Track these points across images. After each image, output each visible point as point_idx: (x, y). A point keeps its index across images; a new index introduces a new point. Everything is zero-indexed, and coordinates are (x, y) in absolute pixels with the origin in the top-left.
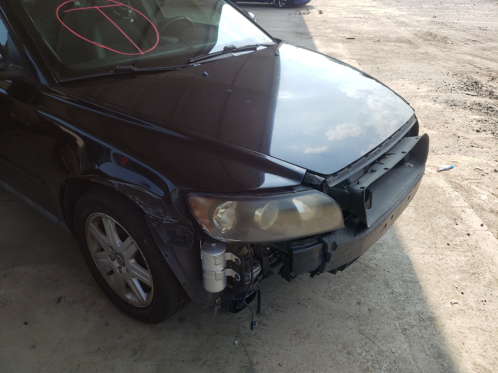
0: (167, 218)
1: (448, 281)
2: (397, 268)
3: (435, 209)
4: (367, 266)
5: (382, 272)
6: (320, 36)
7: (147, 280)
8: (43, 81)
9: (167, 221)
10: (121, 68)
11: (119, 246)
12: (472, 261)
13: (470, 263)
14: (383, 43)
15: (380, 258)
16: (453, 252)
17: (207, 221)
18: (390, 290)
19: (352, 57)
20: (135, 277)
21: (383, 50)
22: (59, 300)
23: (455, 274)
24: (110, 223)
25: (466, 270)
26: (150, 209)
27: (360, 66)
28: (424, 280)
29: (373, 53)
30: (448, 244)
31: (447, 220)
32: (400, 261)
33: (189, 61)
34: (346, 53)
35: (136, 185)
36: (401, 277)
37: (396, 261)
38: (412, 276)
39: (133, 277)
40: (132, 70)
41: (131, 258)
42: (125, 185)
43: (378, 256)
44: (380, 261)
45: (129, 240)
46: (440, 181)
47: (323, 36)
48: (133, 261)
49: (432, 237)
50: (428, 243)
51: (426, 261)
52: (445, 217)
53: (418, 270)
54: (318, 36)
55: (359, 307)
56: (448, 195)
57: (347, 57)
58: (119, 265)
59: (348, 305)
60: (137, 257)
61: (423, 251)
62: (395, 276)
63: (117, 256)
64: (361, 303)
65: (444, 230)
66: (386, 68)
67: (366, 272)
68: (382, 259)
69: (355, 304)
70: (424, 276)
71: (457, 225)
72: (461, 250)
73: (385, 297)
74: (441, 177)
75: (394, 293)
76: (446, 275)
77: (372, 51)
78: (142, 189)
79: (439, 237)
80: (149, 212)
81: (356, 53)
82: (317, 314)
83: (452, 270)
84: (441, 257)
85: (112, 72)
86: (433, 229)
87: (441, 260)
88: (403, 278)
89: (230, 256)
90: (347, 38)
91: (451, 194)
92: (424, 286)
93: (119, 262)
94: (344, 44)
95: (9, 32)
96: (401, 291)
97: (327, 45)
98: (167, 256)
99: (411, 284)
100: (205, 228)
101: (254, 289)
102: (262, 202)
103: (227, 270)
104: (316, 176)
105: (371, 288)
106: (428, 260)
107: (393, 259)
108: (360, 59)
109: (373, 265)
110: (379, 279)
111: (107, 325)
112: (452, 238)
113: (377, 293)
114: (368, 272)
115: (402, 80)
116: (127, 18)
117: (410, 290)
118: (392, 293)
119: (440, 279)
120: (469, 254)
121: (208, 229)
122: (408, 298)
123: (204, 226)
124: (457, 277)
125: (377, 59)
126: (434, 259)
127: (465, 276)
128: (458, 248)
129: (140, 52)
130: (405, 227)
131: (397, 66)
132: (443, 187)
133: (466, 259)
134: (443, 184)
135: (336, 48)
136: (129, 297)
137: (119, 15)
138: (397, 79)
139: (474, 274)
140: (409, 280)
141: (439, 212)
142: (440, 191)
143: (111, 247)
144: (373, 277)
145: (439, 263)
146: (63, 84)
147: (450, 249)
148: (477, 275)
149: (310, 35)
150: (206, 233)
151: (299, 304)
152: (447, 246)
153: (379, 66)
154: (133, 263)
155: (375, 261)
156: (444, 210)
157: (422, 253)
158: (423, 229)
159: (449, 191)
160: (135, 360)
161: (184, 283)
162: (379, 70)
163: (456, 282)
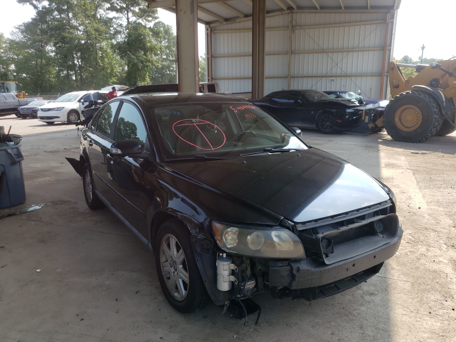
0: (200, 235)
1: (416, 336)
2: (375, 319)
3: (431, 287)
4: (350, 313)
5: (361, 319)
6: (387, 150)
7: (186, 279)
8: (158, 160)
9: (200, 237)
10: (198, 156)
11: (175, 256)
12: (446, 327)
13: (443, 328)
14: (446, 159)
15: (363, 310)
16: (432, 319)
17: (220, 238)
18: (361, 331)
19: (410, 168)
20: (181, 279)
21: (443, 164)
22: (137, 292)
23: (425, 333)
24: (173, 241)
25: (437, 332)
26: (193, 230)
27: (414, 175)
28: (395, 331)
29: (432, 166)
30: (430, 313)
31: (439, 297)
32: (380, 315)
33: (239, 155)
34: (405, 165)
35: (188, 215)
36: (376, 325)
37: (377, 315)
38: (385, 326)
39: (180, 278)
40: (204, 157)
41: (180, 265)
42: (183, 215)
43: (363, 308)
44: (363, 312)
45: (181, 251)
46: (448, 268)
47: (389, 150)
48: (181, 266)
49: (417, 305)
50: (411, 309)
51: (404, 320)
52: (438, 294)
53: (393, 324)
54: (385, 150)
55: (331, 336)
56: (449, 279)
57: (405, 168)
58: (174, 271)
59: (324, 333)
60: (183, 263)
61: (404, 313)
62: (371, 324)
63: (173, 264)
64: (334, 334)
65: (432, 303)
66: (439, 179)
67: (348, 316)
68: (365, 311)
69: (330, 333)
70: (396, 329)
71: (446, 301)
72: (441, 318)
73: (355, 335)
74: (450, 265)
75: (365, 334)
76: (416, 332)
77: (432, 164)
78: (191, 218)
79: (424, 306)
80: (193, 232)
81: (415, 165)
82: (298, 333)
83: (424, 330)
84: (418, 319)
85: (193, 158)
86: (421, 300)
87: (418, 322)
88: (377, 327)
89: (233, 266)
90: (411, 153)
91: (453, 279)
92: (392, 335)
93: (174, 268)
94: (407, 157)
95: (147, 135)
96: (371, 334)
97: (391, 157)
98: (198, 260)
99: (382, 331)
100: (218, 242)
101: (248, 295)
102: (251, 231)
103: (231, 276)
104: (289, 221)
105: (347, 327)
106: (406, 320)
107: (375, 313)
108: (416, 170)
109: (355, 313)
110: (356, 322)
111: (160, 310)
112: (437, 309)
113: (350, 331)
114: (350, 317)
115: (451, 189)
116: (213, 130)
117: (379, 335)
118: (363, 334)
119: (410, 334)
120: (446, 322)
121: (220, 243)
122: (375, 340)
123: (218, 241)
124: (426, 335)
125: (433, 171)
126: (411, 320)
127: (434, 336)
128: (438, 317)
129: (212, 149)
130: (397, 294)
131: (452, 178)
132: (447, 273)
133: (441, 325)
134: (449, 271)
135: (399, 160)
136: (176, 294)
137: (209, 128)
138: (447, 187)
139: (443, 336)
140: (381, 328)
141: (434, 289)
142: (443, 275)
143: (171, 257)
144: (352, 321)
145: (415, 323)
146: (166, 162)
147: (430, 317)
148: (445, 337)
149: (378, 149)
150: (218, 245)
151: (287, 325)
152: (428, 314)
153: (433, 177)
154: (181, 268)
155: (358, 311)
156: (440, 289)
157: (403, 314)
158: (412, 299)
159: (452, 277)
160: (170, 332)
161: (205, 281)
162: (431, 180)
163: (423, 338)
